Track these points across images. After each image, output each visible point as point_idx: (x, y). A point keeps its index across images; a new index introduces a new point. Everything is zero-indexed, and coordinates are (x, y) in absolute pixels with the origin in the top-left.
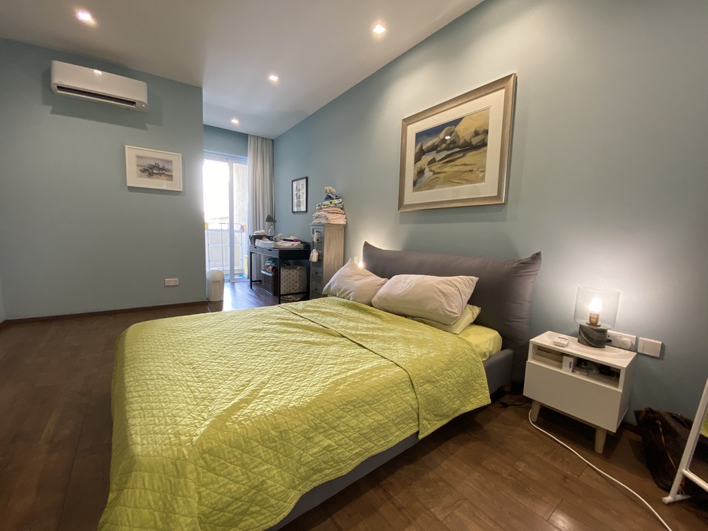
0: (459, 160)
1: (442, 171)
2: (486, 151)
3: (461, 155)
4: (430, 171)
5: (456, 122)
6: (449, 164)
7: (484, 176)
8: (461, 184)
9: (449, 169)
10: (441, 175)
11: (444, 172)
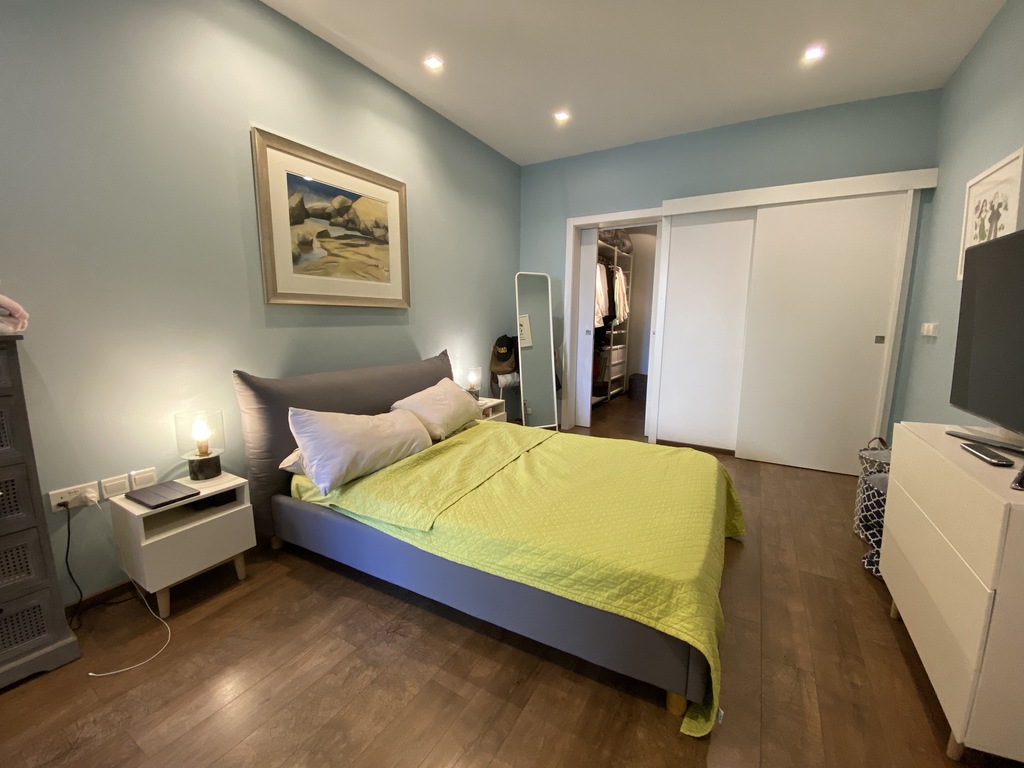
0: (362, 248)
1: (342, 254)
2: (388, 250)
3: (363, 243)
4: (323, 247)
5: (355, 197)
6: (350, 249)
7: (389, 276)
8: (368, 279)
9: (349, 253)
10: (341, 260)
11: (343, 257)
